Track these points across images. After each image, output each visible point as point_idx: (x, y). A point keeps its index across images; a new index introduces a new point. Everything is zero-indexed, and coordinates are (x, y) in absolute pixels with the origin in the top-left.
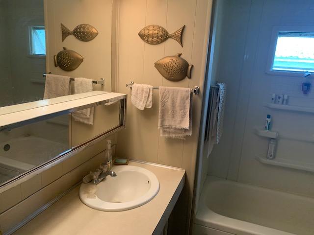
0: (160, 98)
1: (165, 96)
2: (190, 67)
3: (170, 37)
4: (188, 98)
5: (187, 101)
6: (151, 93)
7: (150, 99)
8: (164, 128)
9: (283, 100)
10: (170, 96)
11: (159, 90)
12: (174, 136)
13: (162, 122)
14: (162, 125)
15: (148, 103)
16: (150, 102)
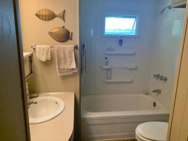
0: (56, 53)
1: (59, 51)
2: (71, 34)
3: (57, 16)
4: (73, 51)
5: (72, 53)
6: (49, 50)
7: (49, 54)
8: (60, 70)
9: (112, 49)
10: (62, 51)
11: (55, 48)
12: (66, 74)
13: (59, 66)
14: (59, 69)
15: (48, 56)
16: (49, 56)
